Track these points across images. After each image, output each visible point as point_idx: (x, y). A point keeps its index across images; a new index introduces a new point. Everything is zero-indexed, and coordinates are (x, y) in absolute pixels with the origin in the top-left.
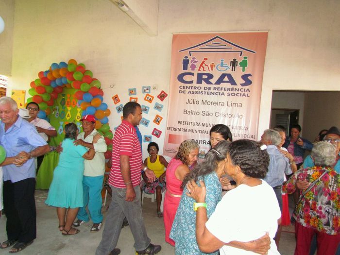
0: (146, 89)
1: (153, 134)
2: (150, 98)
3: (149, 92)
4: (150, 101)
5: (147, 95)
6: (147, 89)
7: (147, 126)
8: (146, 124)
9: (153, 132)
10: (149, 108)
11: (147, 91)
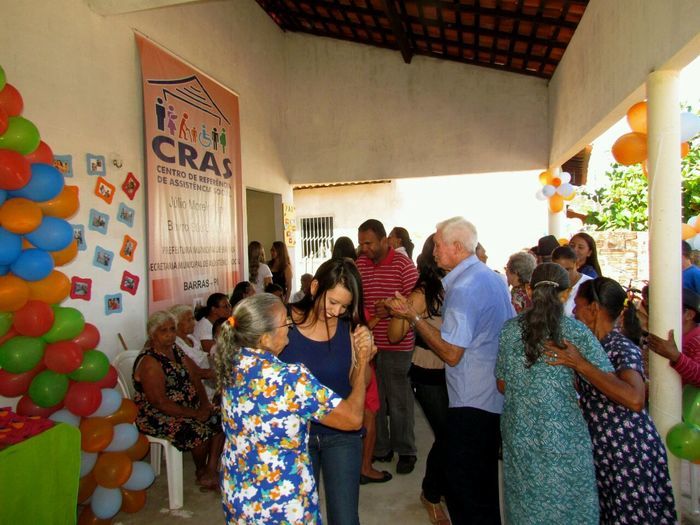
0: (94, 161)
1: (123, 287)
2: (106, 188)
3: (104, 173)
4: (108, 198)
5: (100, 180)
6: (99, 164)
7: (108, 270)
8: (106, 264)
9: (123, 282)
10: (107, 217)
11: (99, 169)
